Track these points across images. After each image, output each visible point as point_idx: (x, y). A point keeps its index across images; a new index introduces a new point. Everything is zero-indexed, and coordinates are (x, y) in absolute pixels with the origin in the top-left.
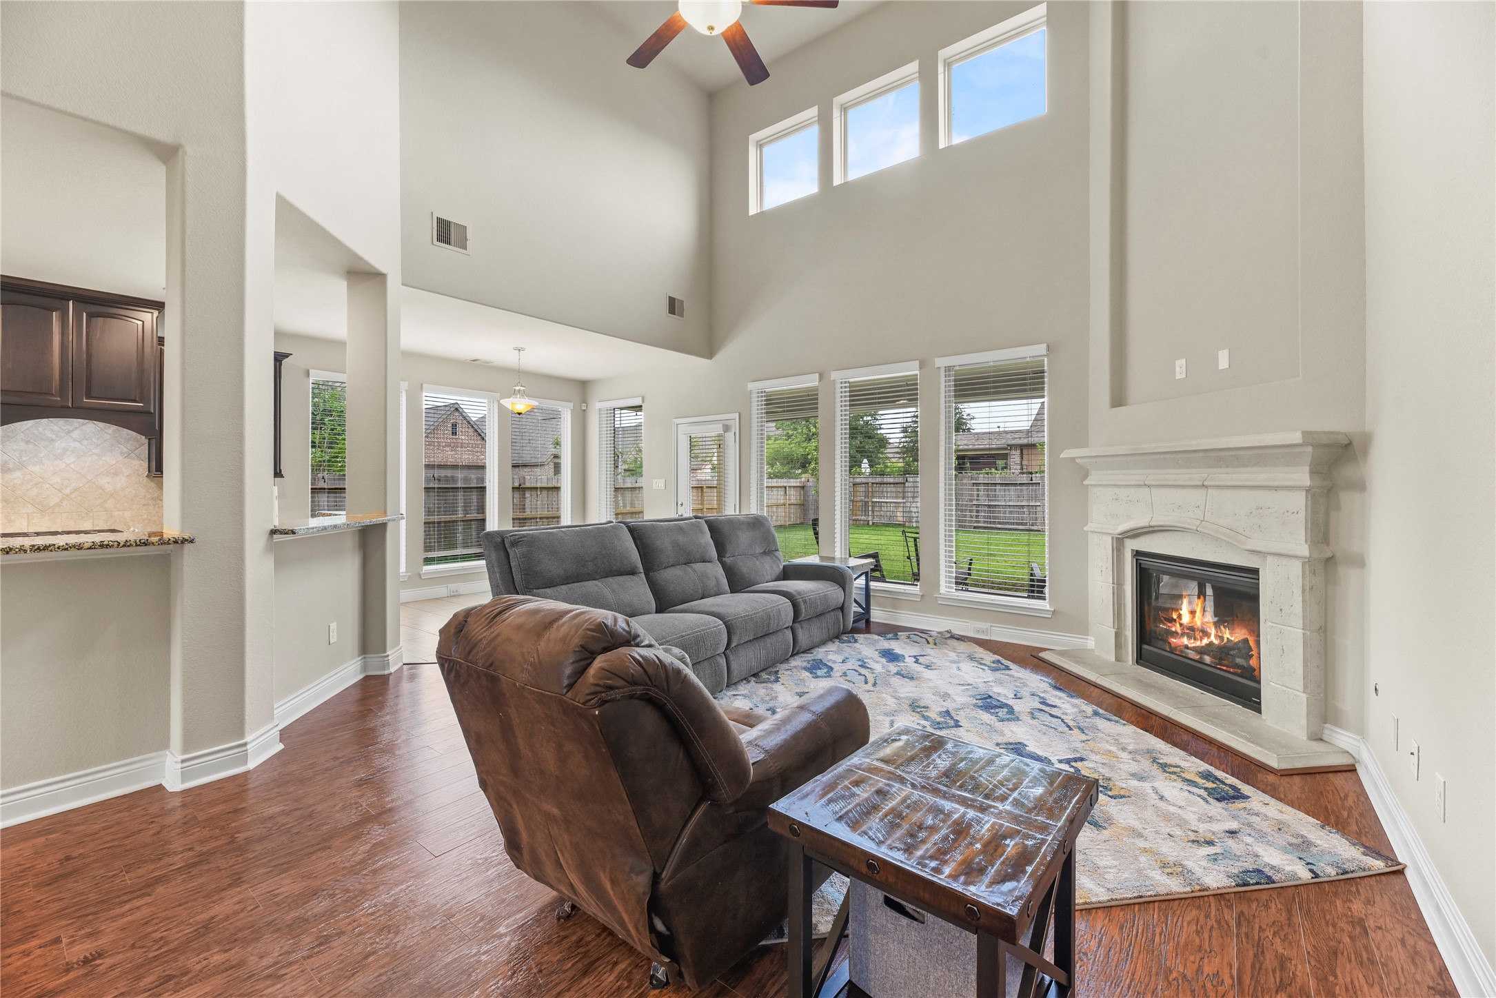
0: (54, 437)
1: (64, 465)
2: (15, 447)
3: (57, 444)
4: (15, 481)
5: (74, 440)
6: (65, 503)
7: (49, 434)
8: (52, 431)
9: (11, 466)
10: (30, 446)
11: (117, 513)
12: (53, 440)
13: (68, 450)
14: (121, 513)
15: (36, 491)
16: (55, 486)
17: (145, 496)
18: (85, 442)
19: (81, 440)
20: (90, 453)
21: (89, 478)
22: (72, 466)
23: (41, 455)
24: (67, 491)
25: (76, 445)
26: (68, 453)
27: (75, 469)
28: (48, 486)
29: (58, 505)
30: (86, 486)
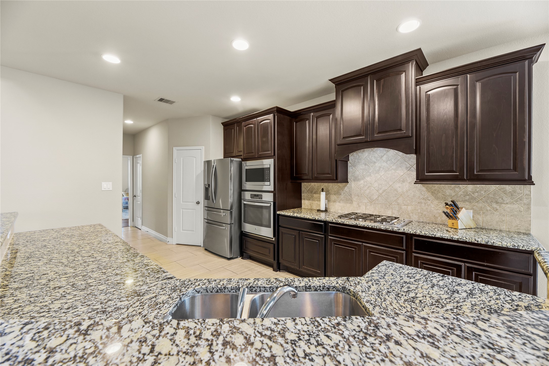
0: (375, 160)
1: (379, 176)
2: (361, 167)
3: (377, 164)
4: (361, 185)
5: (384, 161)
6: (380, 198)
8: (375, 157)
9: (360, 178)
10: (367, 166)
12: (375, 162)
13: (381, 167)
15: (368, 191)
16: (376, 188)
19: (387, 161)
20: (391, 169)
21: (390, 184)
22: (383, 177)
23: (370, 171)
24: (381, 192)
25: (385, 164)
26: (381, 169)
27: (384, 179)
28: (373, 188)
29: (377, 199)
30: (389, 189)
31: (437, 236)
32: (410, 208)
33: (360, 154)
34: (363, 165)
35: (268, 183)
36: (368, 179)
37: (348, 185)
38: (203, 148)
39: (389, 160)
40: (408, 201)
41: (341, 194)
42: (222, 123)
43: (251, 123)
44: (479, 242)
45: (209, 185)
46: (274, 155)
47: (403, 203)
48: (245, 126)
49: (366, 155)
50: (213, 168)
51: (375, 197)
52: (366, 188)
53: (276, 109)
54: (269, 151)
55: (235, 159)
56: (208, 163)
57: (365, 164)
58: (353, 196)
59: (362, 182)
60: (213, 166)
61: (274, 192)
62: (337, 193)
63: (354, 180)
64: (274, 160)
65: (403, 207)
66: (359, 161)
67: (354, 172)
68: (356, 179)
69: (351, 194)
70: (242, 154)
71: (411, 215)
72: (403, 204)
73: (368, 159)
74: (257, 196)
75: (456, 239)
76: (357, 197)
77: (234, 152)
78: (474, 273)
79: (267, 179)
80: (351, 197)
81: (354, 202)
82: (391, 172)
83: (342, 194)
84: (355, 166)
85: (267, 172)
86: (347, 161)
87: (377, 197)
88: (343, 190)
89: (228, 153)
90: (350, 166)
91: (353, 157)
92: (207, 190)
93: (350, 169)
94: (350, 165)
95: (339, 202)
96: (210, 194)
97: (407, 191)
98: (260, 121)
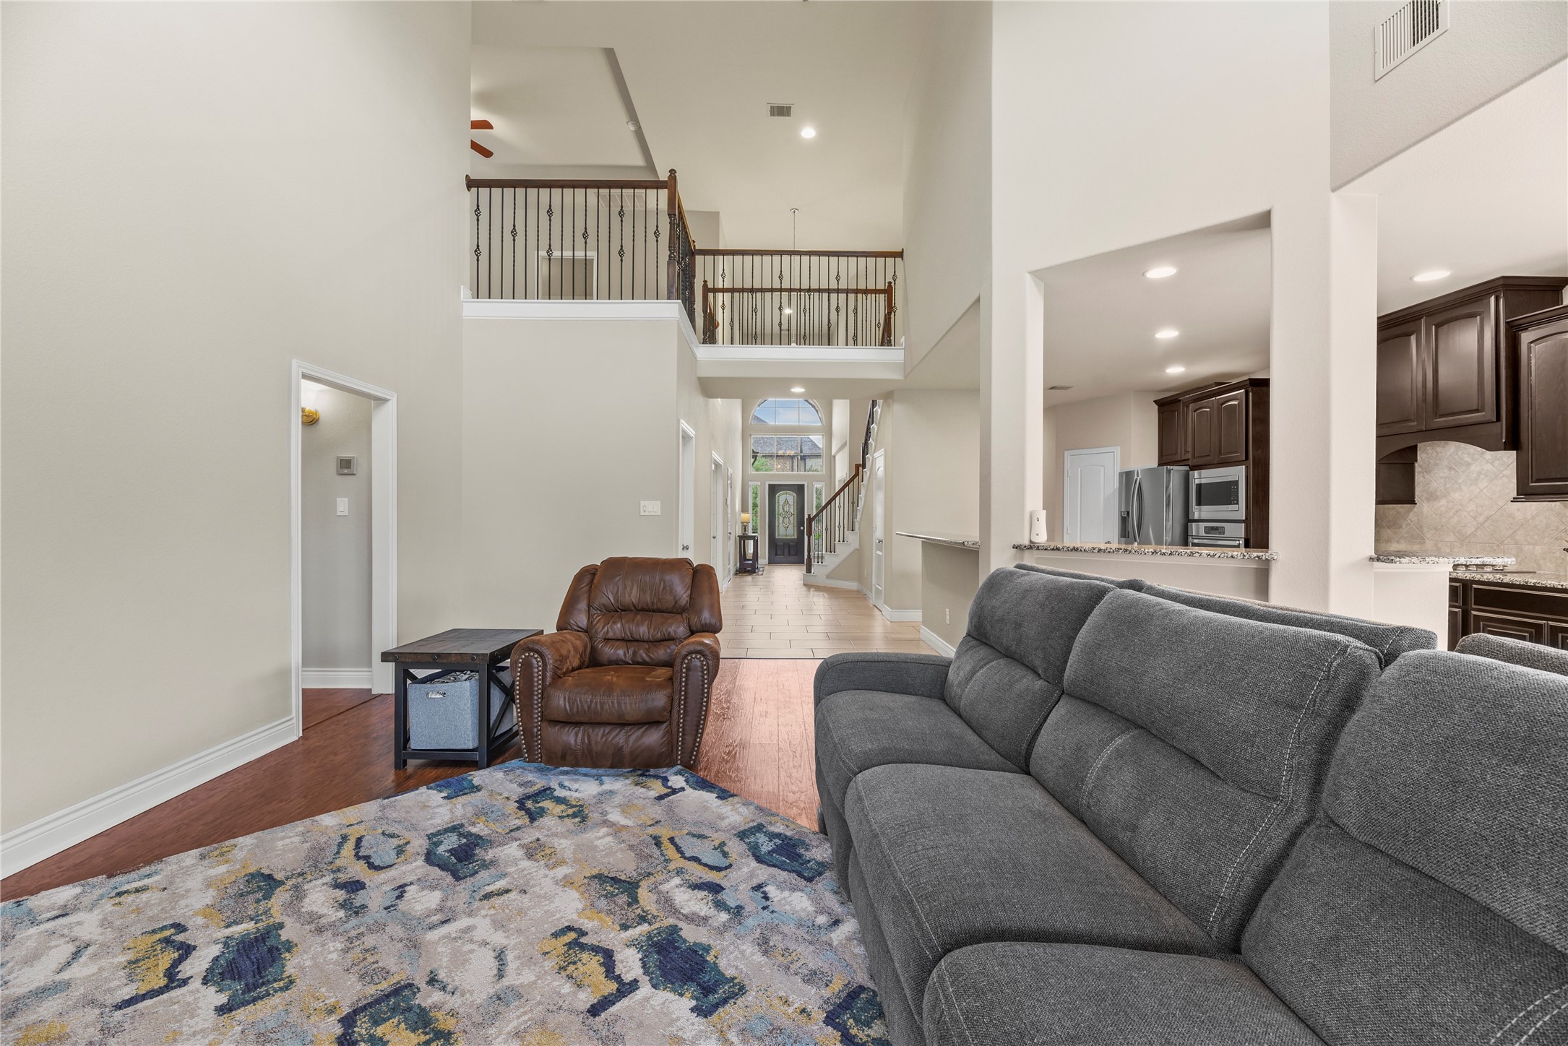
0: (1470, 460)
1: (1478, 490)
2: (1442, 474)
3: (1473, 468)
4: (1442, 508)
5: (1487, 462)
6: (1479, 532)
7: (1467, 459)
8: (1469, 454)
9: (1439, 494)
10: (1453, 472)
11: (1527, 547)
12: (1469, 464)
13: (1481, 473)
14: (1531, 547)
15: (1456, 519)
16: (1471, 514)
17: (1557, 528)
18: (1497, 463)
19: (1493, 462)
20: (1501, 475)
21: (1500, 504)
22: (1485, 491)
23: (1460, 481)
24: (1481, 519)
25: (1489, 467)
26: (1482, 476)
27: (1489, 495)
28: (1466, 514)
29: (1473, 534)
30: (1497, 514)
31: (1505, 581)
32: (1538, 549)
33: (1439, 449)
34: (1446, 471)
35: (1235, 507)
36: (1456, 496)
37: (1415, 509)
38: (1118, 450)
39: (1498, 460)
40: (1536, 537)
41: (1401, 527)
42: (1156, 402)
43: (1205, 405)
44: (1564, 587)
45: (1128, 512)
46: (1247, 458)
47: (1526, 540)
48: (1195, 411)
49: (1451, 451)
50: (1135, 483)
51: (1469, 530)
52: (1451, 514)
53: (1248, 382)
54: (1236, 452)
55: (1175, 468)
56: (1127, 476)
57: (1450, 468)
58: (1425, 530)
59: (1443, 502)
60: (1136, 481)
61: (1246, 521)
62: (1394, 525)
63: (1428, 500)
64: (1247, 467)
65: (1526, 548)
66: (1438, 462)
67: (1428, 484)
68: (1432, 497)
69: (1421, 527)
70: (1189, 456)
71: (1542, 562)
72: (1526, 543)
73: (1456, 457)
74: (1216, 529)
75: (1532, 584)
76: (1433, 531)
77: (1179, 451)
78: (1560, 635)
79: (1234, 500)
80: (1422, 532)
81: (1427, 541)
82: (1501, 482)
83: (1404, 526)
84: (1429, 472)
85: (1234, 488)
86: (1413, 463)
87: (1473, 530)
88: (1405, 519)
89: (1166, 458)
90: (1419, 473)
91: (1425, 455)
92: (1124, 520)
93: (1418, 478)
94: (1420, 469)
95: (1398, 542)
96: (1130, 529)
97: (1533, 518)
98: (1221, 402)
